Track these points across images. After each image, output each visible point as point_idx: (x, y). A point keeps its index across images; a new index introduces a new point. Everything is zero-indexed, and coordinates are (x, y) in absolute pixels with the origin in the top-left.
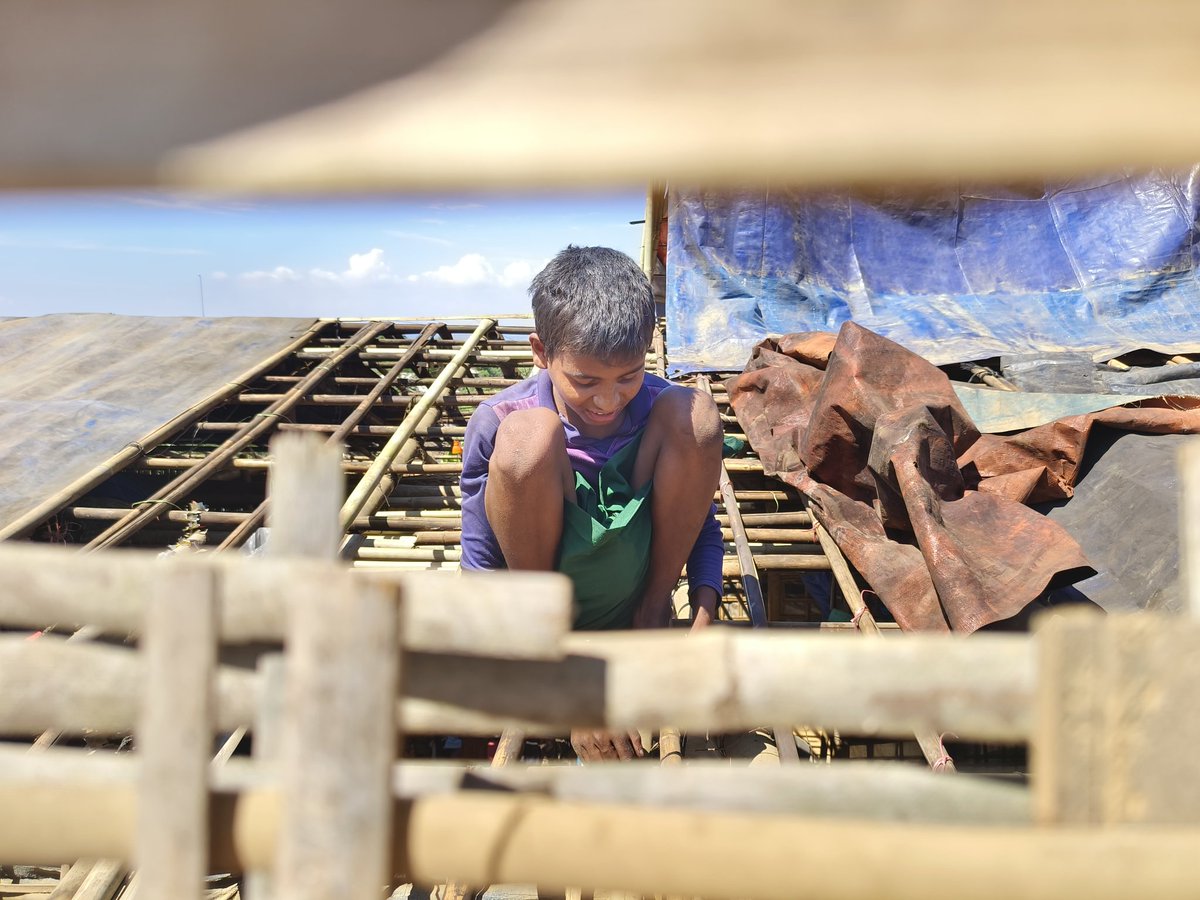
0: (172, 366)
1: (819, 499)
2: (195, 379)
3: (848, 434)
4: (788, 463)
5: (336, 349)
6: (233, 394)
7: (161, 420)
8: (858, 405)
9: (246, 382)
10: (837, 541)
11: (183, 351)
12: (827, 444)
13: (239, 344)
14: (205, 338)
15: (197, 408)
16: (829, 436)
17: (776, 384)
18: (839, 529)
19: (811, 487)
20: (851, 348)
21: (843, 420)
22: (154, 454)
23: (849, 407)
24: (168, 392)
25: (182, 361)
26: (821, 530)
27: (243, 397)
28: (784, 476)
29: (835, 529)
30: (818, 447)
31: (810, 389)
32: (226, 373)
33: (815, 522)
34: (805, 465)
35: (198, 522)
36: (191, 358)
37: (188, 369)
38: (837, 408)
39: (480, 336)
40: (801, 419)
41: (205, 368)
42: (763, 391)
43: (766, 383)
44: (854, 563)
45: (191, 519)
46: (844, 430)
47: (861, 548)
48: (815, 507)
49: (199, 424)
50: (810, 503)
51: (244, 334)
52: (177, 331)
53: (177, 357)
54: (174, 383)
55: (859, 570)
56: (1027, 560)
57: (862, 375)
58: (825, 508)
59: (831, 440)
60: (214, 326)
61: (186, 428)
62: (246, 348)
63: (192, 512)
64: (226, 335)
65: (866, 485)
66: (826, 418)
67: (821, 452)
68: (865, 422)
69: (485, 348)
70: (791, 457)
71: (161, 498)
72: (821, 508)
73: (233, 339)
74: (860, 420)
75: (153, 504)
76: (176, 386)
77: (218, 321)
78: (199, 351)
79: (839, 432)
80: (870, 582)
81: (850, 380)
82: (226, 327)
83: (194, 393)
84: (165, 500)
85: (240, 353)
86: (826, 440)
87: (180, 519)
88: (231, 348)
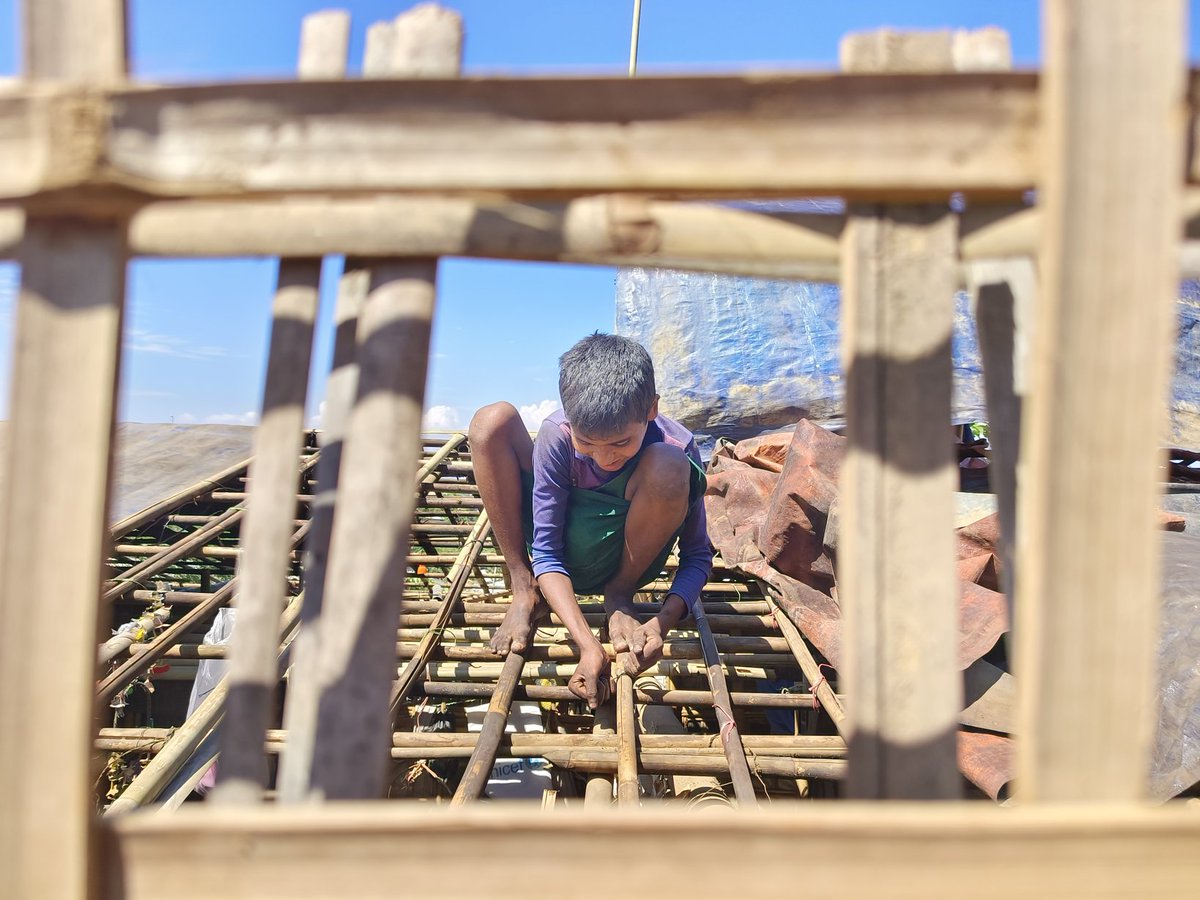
0: (147, 465)
1: (778, 584)
2: (168, 477)
3: (805, 522)
4: (749, 556)
5: (309, 457)
6: (206, 491)
7: (133, 511)
8: (813, 491)
9: (219, 481)
10: (796, 622)
11: (159, 452)
12: (785, 533)
13: (213, 449)
14: (181, 442)
15: (169, 501)
16: (787, 524)
17: (736, 486)
18: (797, 610)
19: (770, 575)
20: (806, 442)
21: (799, 508)
22: (123, 541)
23: (805, 494)
24: (141, 488)
25: (157, 461)
26: (780, 615)
27: (215, 495)
28: (744, 566)
29: (793, 610)
30: (776, 536)
31: (769, 492)
32: (199, 474)
33: (774, 607)
34: (764, 555)
35: (163, 601)
36: (166, 459)
37: (162, 467)
38: (794, 497)
39: (451, 449)
40: (760, 518)
41: (178, 468)
42: (723, 494)
43: (726, 486)
44: (811, 640)
45: (157, 598)
46: (801, 518)
47: (818, 626)
48: (774, 593)
49: (171, 517)
50: (769, 589)
51: (220, 440)
52: (154, 435)
53: (151, 457)
54: (148, 480)
55: (817, 646)
56: (977, 626)
57: (817, 465)
58: (783, 593)
59: (789, 528)
60: (191, 431)
61: (156, 519)
62: (220, 453)
63: (159, 591)
64: (201, 440)
65: (823, 574)
66: (784, 507)
67: (780, 541)
68: (820, 507)
69: (455, 459)
70: (751, 550)
71: (128, 577)
72: (780, 594)
73: (209, 444)
74: (815, 505)
75: (120, 582)
76: (149, 483)
77: (195, 427)
78: (175, 453)
79: (796, 520)
80: (827, 656)
81: (805, 470)
82: (202, 433)
83: (166, 490)
84: (132, 579)
85: (214, 456)
86: (784, 528)
87: (145, 598)
88: (205, 452)
